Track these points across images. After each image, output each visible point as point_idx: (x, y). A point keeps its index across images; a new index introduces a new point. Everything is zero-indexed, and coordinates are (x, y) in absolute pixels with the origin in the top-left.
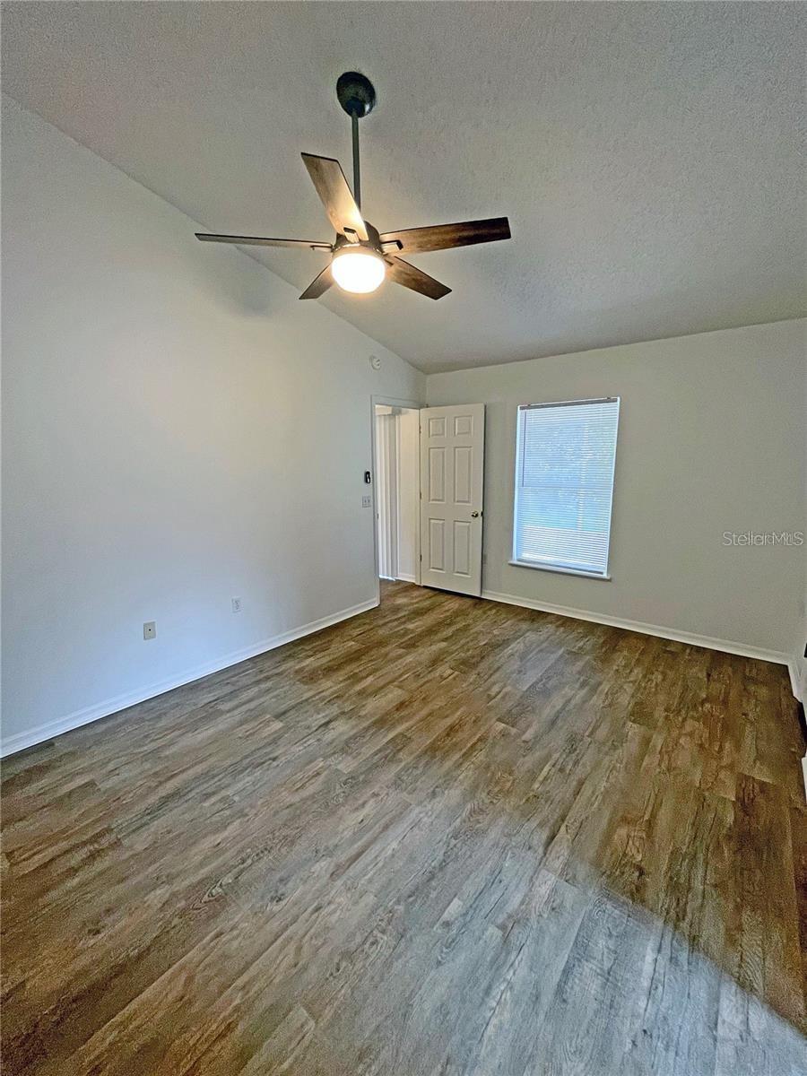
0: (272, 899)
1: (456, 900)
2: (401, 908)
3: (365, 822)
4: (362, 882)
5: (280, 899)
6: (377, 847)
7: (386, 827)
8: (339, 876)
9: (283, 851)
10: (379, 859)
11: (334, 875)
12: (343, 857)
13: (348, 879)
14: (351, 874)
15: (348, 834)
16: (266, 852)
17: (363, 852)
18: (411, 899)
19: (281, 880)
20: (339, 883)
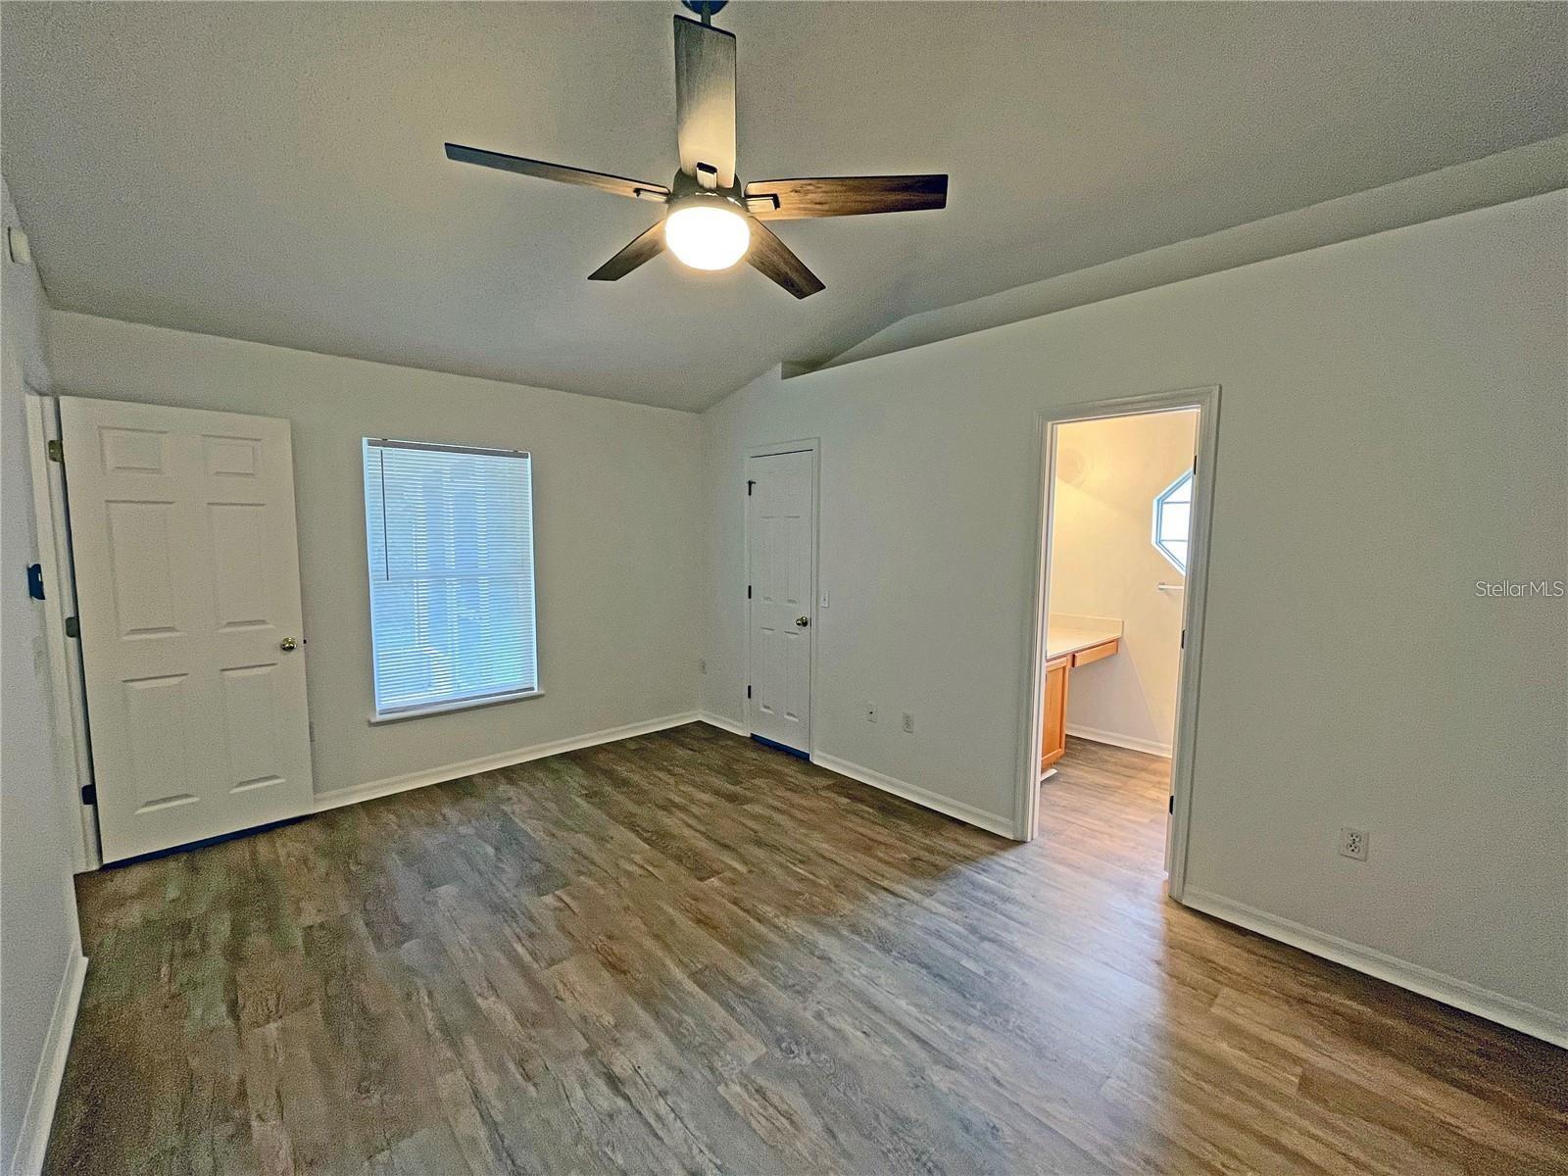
0: (995, 1137)
1: (962, 963)
2: (979, 1005)
3: (866, 1028)
4: (955, 1036)
5: (994, 1127)
6: (907, 1021)
7: (877, 1009)
8: (950, 1060)
9: (918, 1132)
10: (922, 1019)
11: (950, 1065)
12: (922, 1055)
13: (953, 1051)
14: (947, 1048)
15: (887, 1051)
16: (924, 1158)
17: (912, 1033)
18: (968, 996)
19: (967, 1129)
20: (959, 1059)
